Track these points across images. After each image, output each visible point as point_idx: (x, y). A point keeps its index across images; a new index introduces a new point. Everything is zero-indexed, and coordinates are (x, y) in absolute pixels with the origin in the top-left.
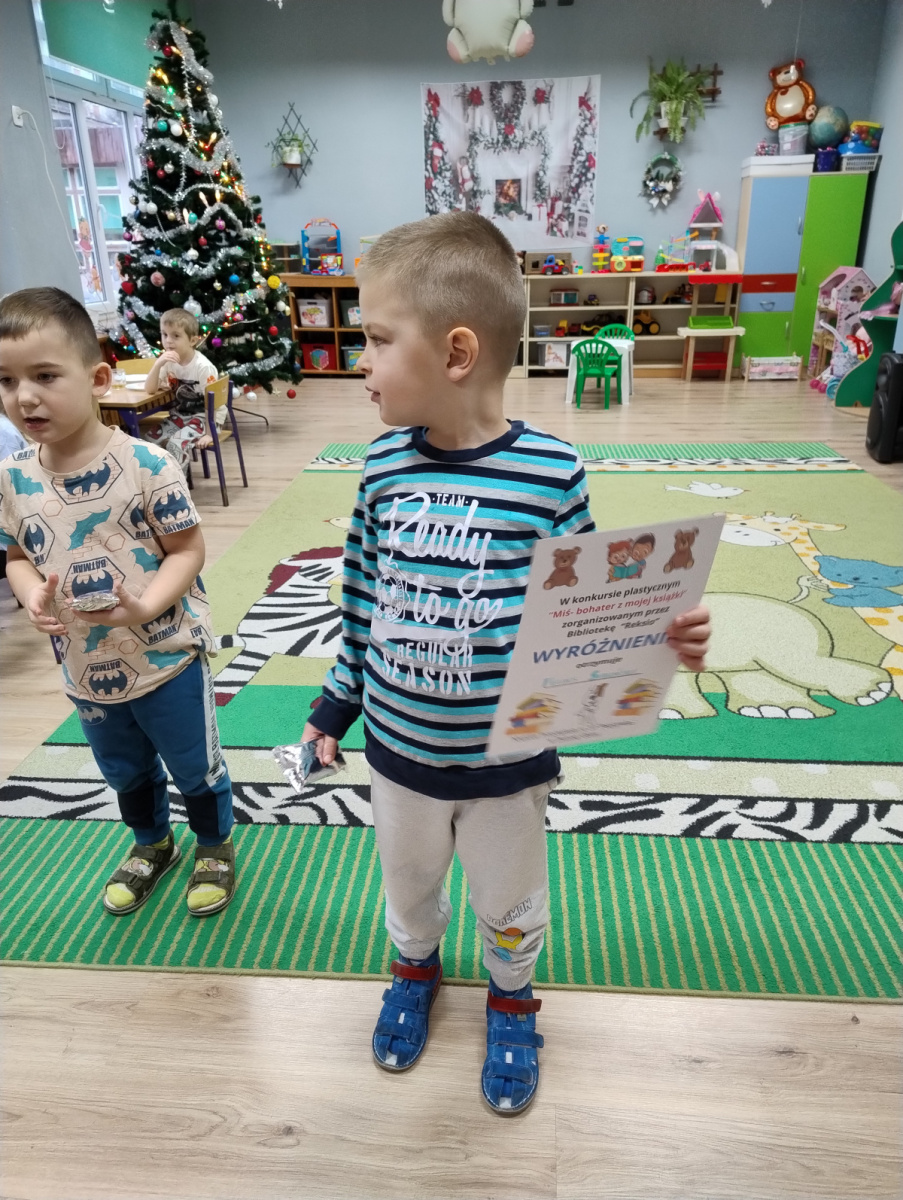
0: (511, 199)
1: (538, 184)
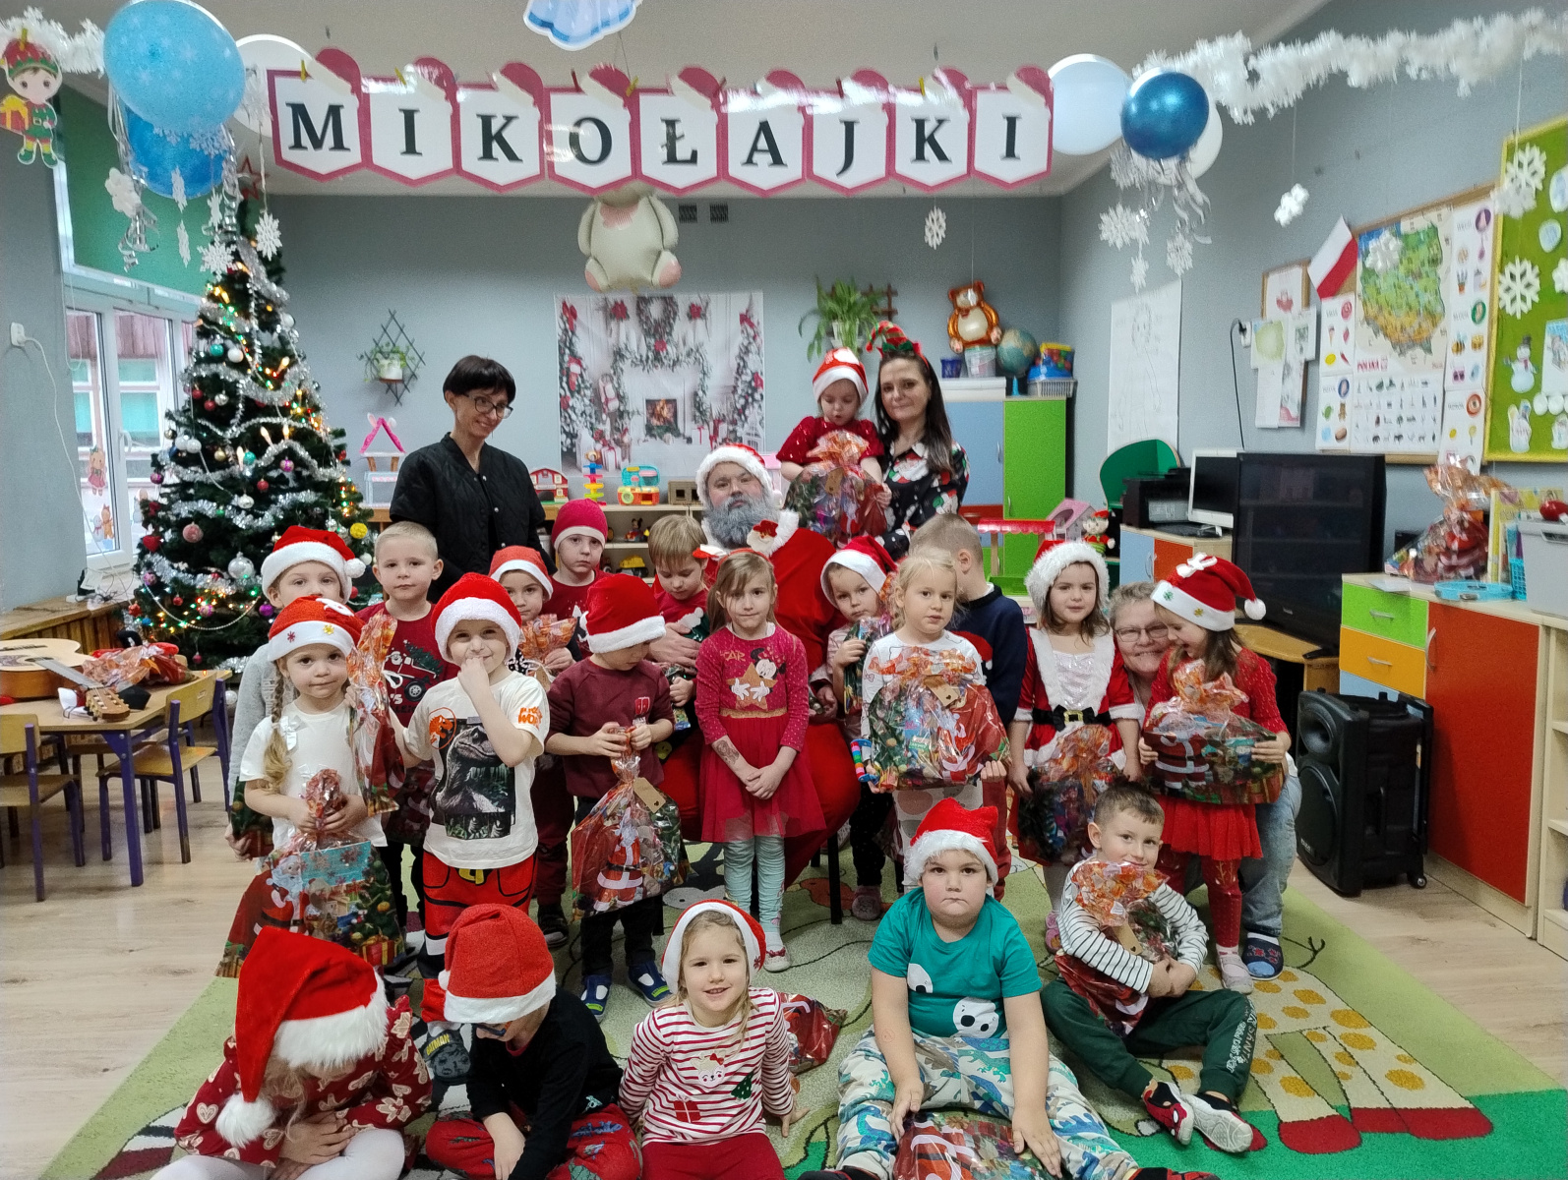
0: (666, 420)
1: (698, 405)
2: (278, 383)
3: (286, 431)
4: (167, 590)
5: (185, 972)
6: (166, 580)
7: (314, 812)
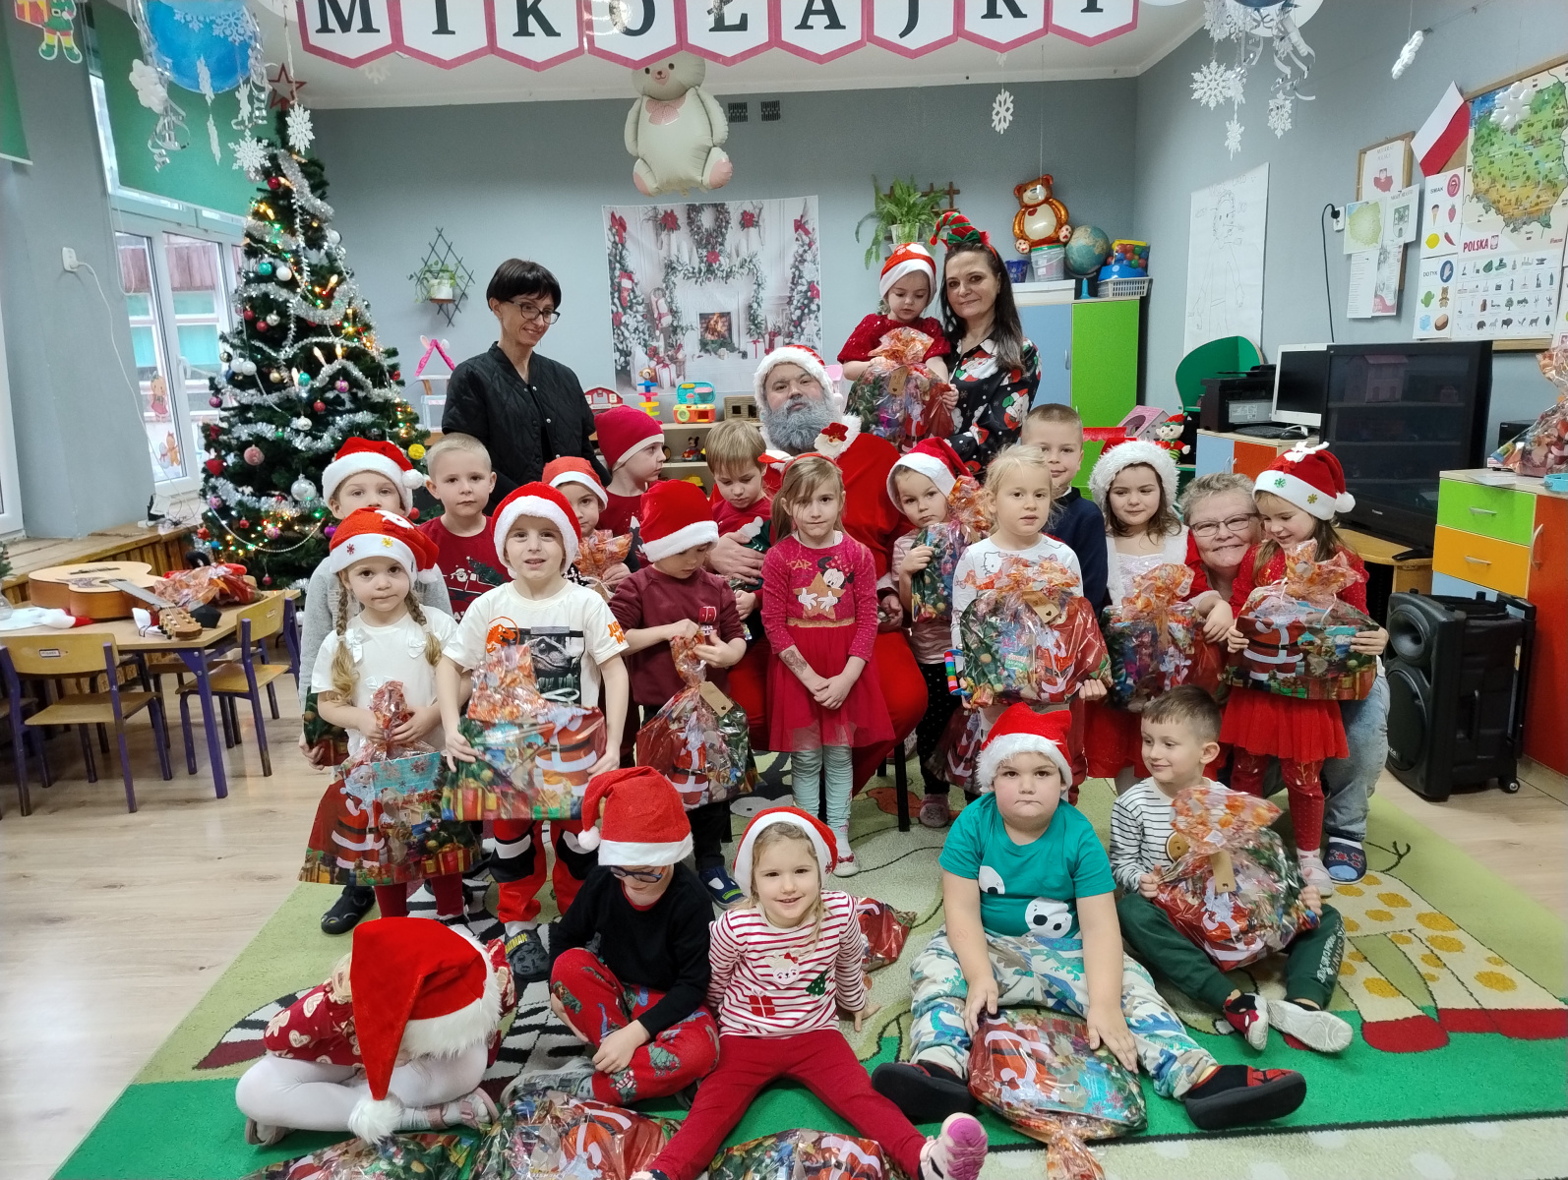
0: (720, 335)
1: (753, 318)
2: (328, 302)
3: (339, 351)
4: (233, 513)
5: (271, 878)
6: (232, 503)
7: (381, 722)
